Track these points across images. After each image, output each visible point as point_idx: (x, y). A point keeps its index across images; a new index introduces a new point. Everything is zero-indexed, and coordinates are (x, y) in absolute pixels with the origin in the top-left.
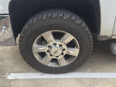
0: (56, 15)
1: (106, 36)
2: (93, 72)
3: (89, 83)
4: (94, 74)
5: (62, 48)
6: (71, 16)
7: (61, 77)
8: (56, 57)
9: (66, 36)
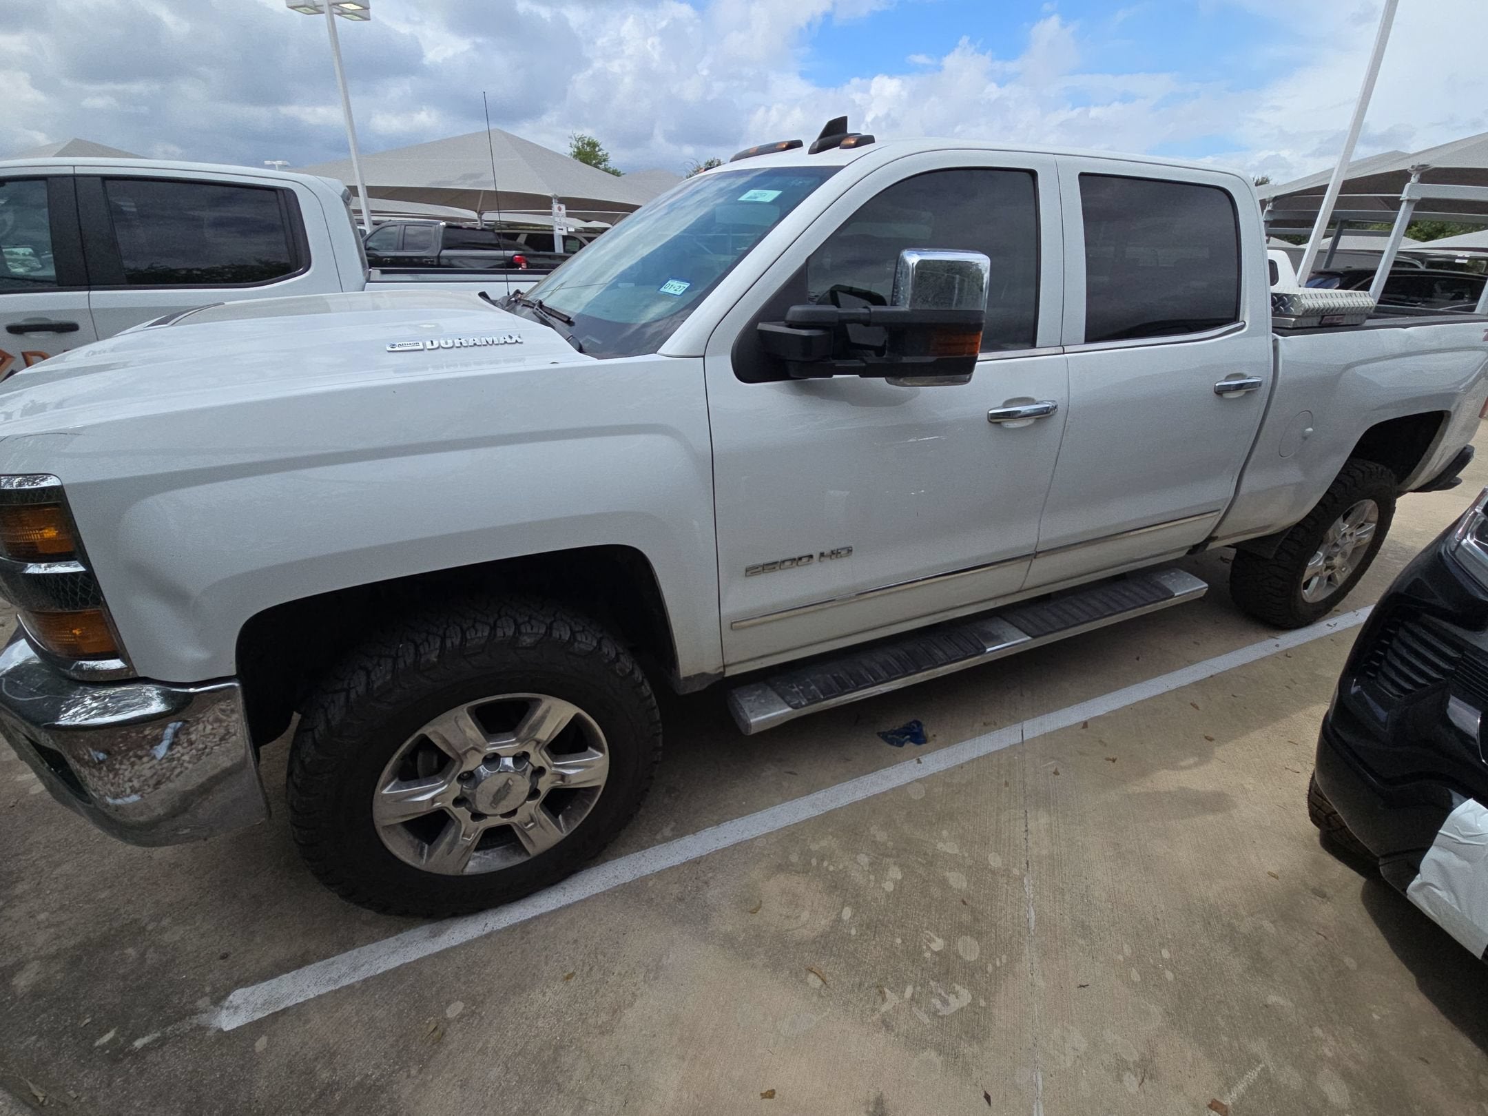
0: (486, 634)
1: (703, 675)
2: (682, 835)
3: (675, 890)
4: (689, 840)
5: (530, 769)
6: (550, 628)
7: (543, 910)
8: (503, 816)
9: (539, 713)
